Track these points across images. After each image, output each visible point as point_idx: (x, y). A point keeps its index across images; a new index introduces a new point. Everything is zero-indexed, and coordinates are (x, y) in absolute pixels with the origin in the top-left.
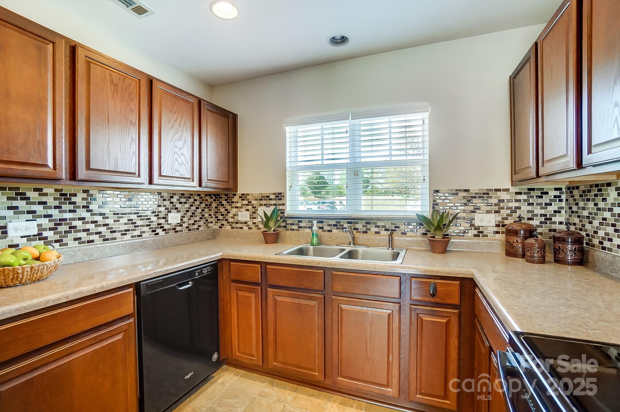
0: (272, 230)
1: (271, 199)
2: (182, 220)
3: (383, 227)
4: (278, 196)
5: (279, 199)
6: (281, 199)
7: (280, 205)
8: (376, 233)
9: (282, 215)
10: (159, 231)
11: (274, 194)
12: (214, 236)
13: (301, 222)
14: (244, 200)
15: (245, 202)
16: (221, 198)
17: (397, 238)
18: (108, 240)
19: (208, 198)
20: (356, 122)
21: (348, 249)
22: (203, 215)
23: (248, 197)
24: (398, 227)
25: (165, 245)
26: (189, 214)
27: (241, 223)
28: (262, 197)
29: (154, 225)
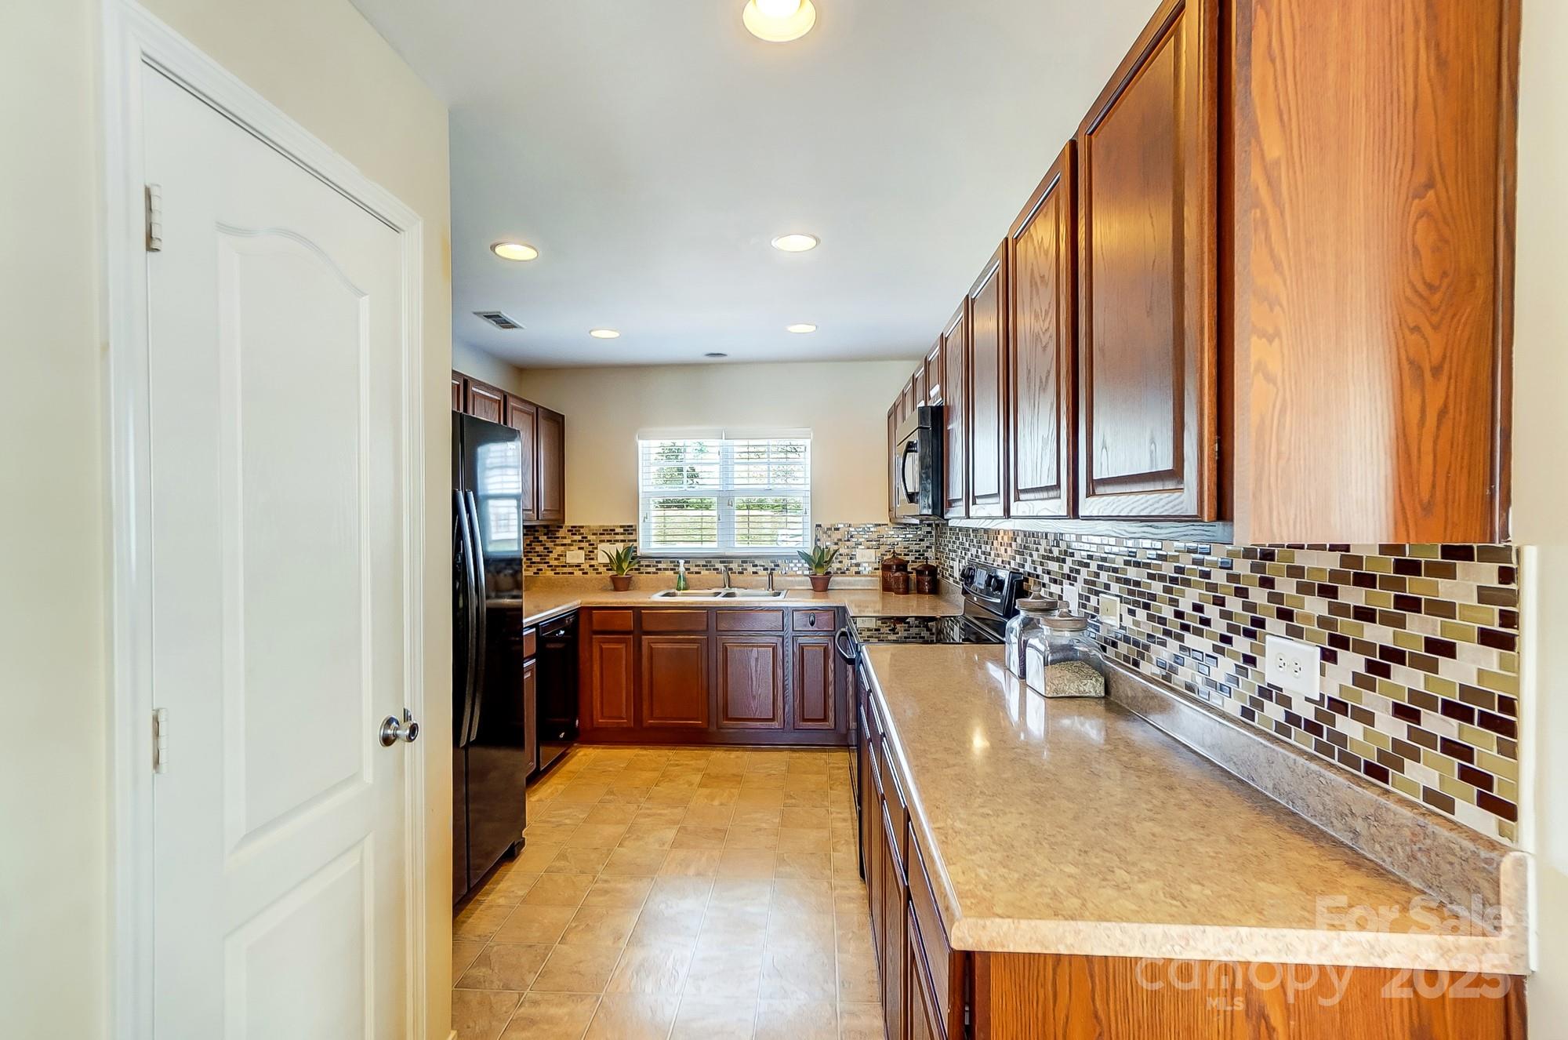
0: (625, 573)
1: (617, 534)
3: (761, 566)
4: (627, 530)
5: (629, 534)
6: (632, 534)
7: (630, 541)
8: (754, 573)
9: (634, 554)
11: (621, 527)
13: (660, 562)
14: (575, 534)
15: (578, 538)
16: (538, 531)
17: (777, 578)
20: (729, 442)
21: (723, 591)
23: (582, 531)
27: (570, 566)
28: (603, 530)
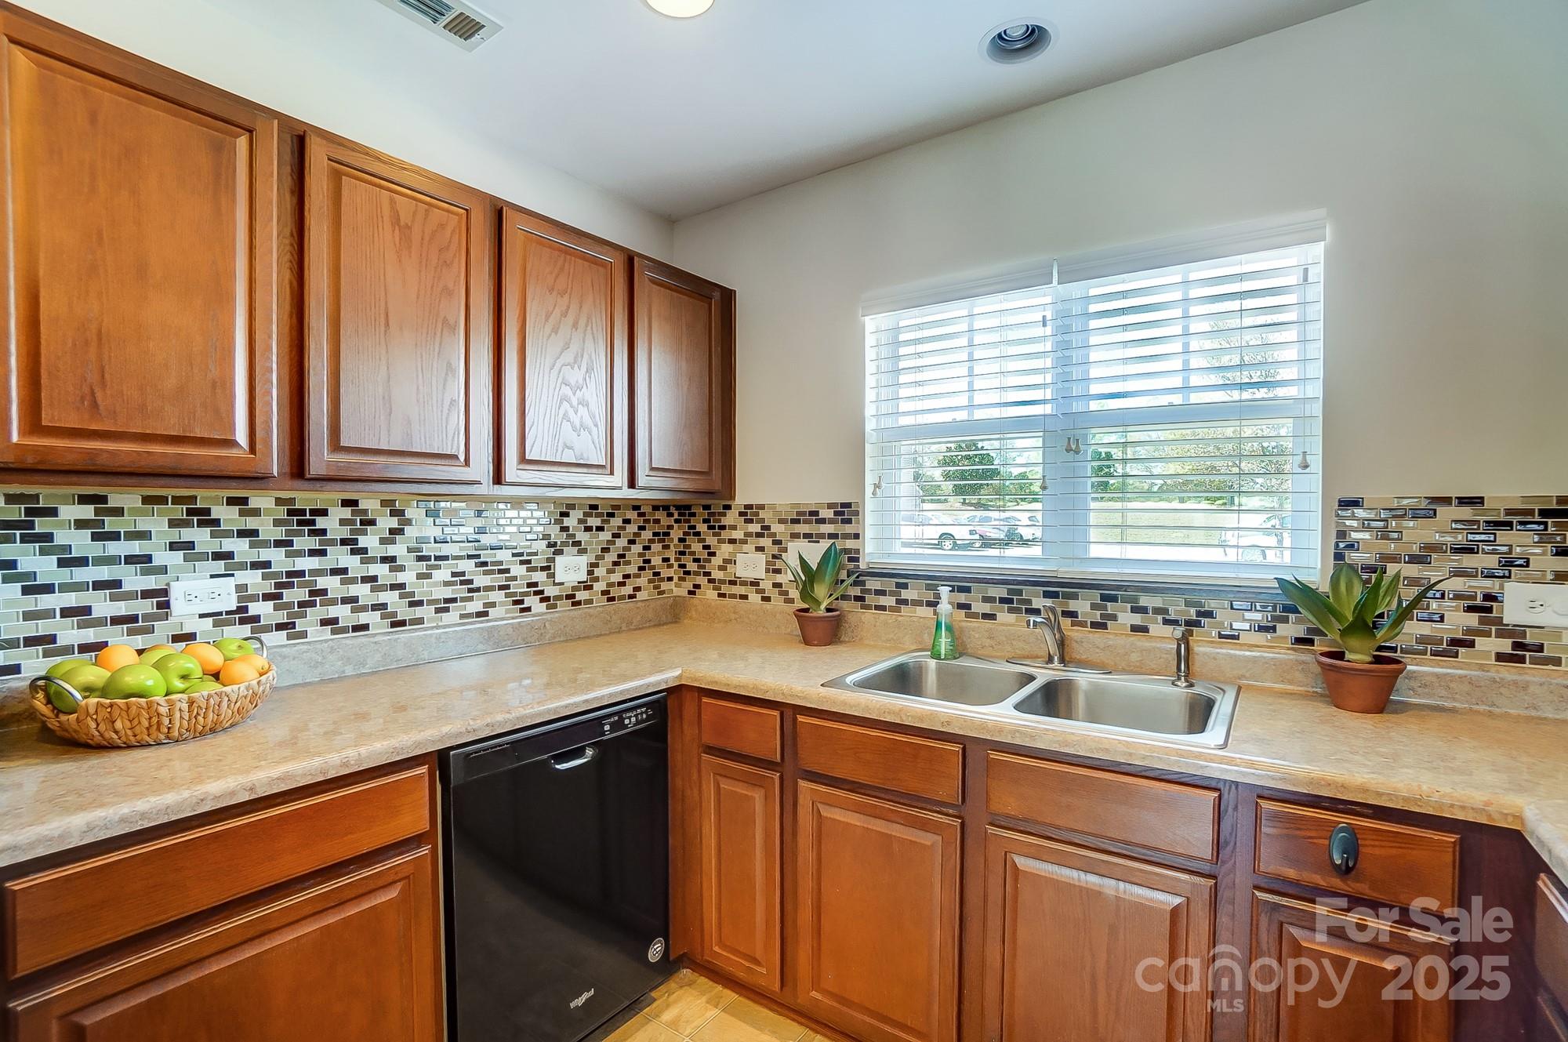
0: (823, 607)
1: (823, 521)
2: (590, 573)
3: (1158, 611)
4: (842, 514)
5: (844, 521)
6: (849, 521)
7: (846, 536)
8: (1135, 629)
9: (851, 565)
10: (532, 601)
11: (830, 506)
12: (673, 615)
13: (905, 586)
14: (751, 521)
15: (755, 528)
16: (694, 515)
17: (1204, 647)
18: (402, 623)
19: (660, 515)
20: (1075, 289)
21: (1043, 675)
22: (648, 561)
23: (762, 514)
24: (1209, 614)
25: (547, 637)
26: (611, 557)
27: (744, 583)
28: (799, 514)
29: (519, 587)
